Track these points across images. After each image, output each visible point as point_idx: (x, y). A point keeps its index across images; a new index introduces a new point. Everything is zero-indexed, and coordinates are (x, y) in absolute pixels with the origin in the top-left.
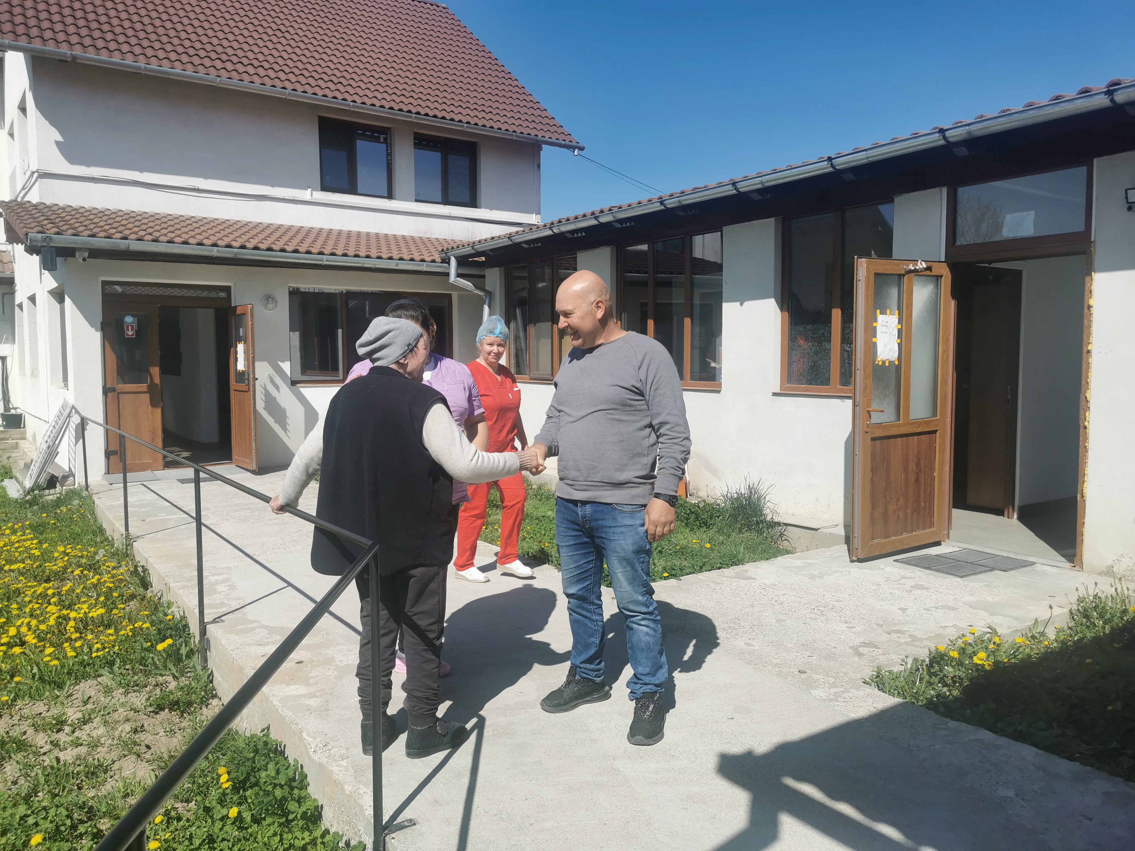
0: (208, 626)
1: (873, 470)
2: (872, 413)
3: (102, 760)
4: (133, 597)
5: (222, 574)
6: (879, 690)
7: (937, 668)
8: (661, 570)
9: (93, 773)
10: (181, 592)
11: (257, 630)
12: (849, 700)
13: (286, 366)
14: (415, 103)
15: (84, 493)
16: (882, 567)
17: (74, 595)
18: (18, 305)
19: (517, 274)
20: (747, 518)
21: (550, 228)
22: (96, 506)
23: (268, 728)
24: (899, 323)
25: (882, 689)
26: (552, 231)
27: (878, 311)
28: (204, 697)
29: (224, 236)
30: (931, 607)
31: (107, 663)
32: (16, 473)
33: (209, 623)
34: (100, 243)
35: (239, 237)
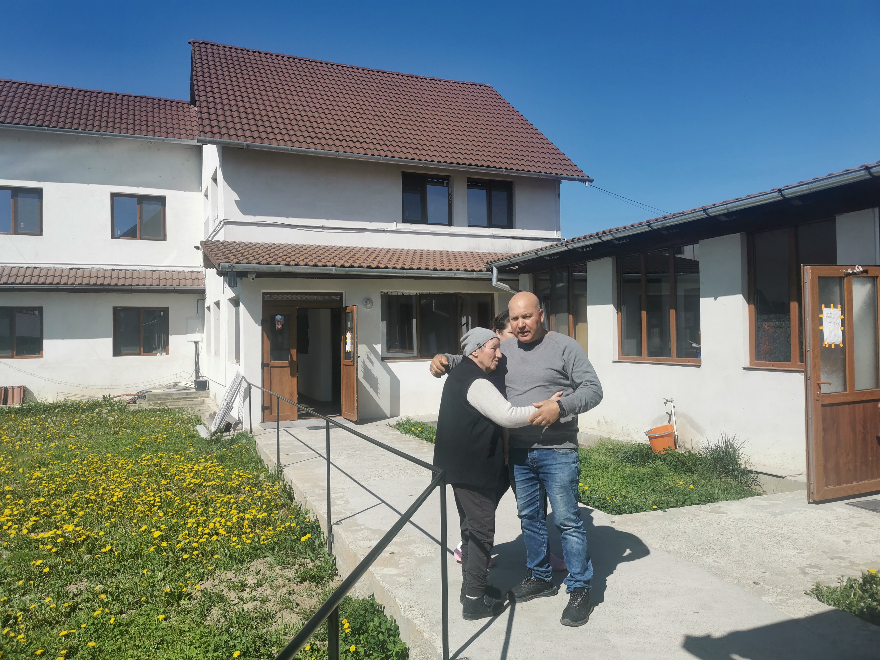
0: (333, 526)
1: (824, 430)
2: (822, 385)
3: (270, 611)
4: (283, 506)
5: (339, 493)
6: (819, 600)
7: (868, 586)
8: (651, 503)
9: (265, 619)
10: (314, 503)
11: (364, 531)
12: (791, 605)
13: (378, 348)
14: (468, 157)
15: (250, 435)
16: (834, 508)
17: (246, 504)
18: (207, 308)
19: (542, 278)
20: (725, 467)
21: (566, 246)
22: (256, 444)
23: (373, 595)
24: (842, 315)
25: (821, 600)
26: (567, 247)
27: (823, 306)
28: (330, 574)
29: (340, 259)
30: (871, 541)
31: (270, 548)
32: (204, 420)
33: (334, 524)
34: (263, 268)
35: (349, 259)
